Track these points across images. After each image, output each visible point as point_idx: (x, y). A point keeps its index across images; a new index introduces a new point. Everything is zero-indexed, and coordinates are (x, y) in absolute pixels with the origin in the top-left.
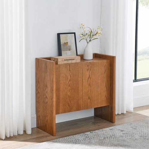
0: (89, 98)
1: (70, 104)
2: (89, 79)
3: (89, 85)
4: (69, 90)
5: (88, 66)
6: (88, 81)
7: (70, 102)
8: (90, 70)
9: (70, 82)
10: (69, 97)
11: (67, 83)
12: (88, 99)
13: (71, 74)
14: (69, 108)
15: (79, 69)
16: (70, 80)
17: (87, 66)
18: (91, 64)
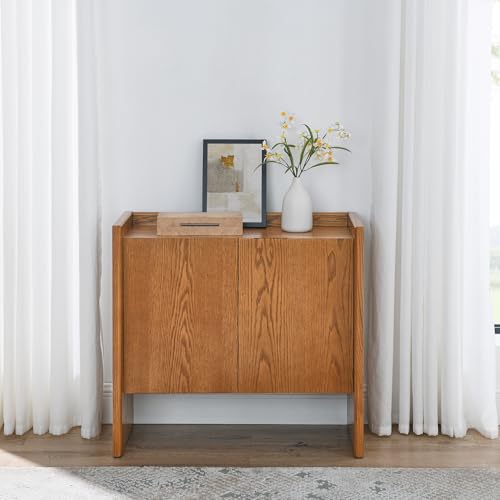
0: (264, 357)
1: (188, 366)
2: (265, 293)
3: (264, 313)
4: (185, 323)
5: (260, 251)
6: (258, 301)
7: (189, 361)
8: (270, 264)
9: (186, 297)
10: (185, 346)
11: (178, 298)
12: (261, 359)
13: (190, 271)
14: (183, 378)
15: (224, 260)
16: (187, 291)
17: (255, 251)
18: (271, 245)
